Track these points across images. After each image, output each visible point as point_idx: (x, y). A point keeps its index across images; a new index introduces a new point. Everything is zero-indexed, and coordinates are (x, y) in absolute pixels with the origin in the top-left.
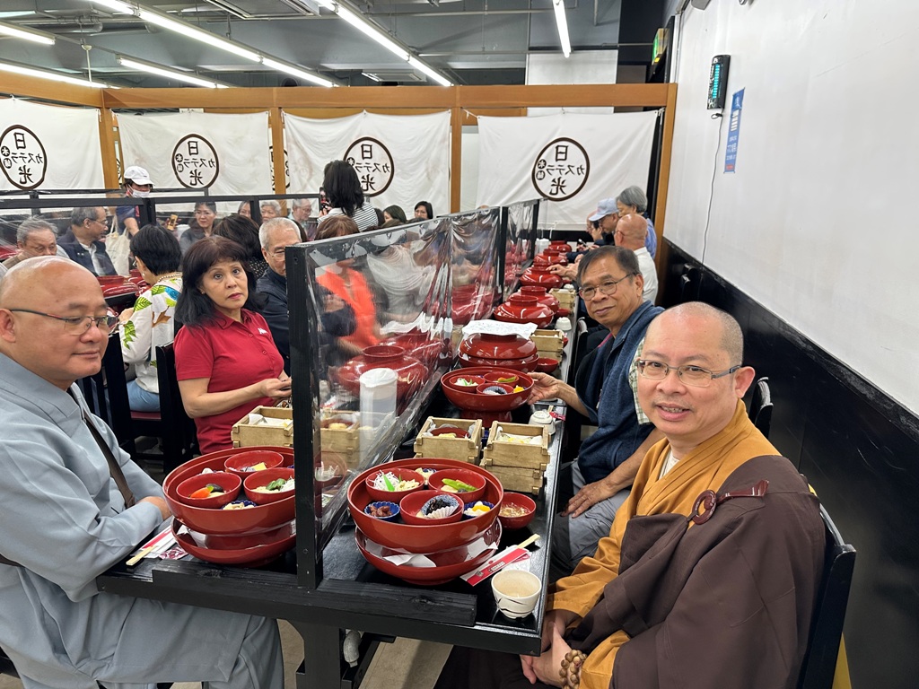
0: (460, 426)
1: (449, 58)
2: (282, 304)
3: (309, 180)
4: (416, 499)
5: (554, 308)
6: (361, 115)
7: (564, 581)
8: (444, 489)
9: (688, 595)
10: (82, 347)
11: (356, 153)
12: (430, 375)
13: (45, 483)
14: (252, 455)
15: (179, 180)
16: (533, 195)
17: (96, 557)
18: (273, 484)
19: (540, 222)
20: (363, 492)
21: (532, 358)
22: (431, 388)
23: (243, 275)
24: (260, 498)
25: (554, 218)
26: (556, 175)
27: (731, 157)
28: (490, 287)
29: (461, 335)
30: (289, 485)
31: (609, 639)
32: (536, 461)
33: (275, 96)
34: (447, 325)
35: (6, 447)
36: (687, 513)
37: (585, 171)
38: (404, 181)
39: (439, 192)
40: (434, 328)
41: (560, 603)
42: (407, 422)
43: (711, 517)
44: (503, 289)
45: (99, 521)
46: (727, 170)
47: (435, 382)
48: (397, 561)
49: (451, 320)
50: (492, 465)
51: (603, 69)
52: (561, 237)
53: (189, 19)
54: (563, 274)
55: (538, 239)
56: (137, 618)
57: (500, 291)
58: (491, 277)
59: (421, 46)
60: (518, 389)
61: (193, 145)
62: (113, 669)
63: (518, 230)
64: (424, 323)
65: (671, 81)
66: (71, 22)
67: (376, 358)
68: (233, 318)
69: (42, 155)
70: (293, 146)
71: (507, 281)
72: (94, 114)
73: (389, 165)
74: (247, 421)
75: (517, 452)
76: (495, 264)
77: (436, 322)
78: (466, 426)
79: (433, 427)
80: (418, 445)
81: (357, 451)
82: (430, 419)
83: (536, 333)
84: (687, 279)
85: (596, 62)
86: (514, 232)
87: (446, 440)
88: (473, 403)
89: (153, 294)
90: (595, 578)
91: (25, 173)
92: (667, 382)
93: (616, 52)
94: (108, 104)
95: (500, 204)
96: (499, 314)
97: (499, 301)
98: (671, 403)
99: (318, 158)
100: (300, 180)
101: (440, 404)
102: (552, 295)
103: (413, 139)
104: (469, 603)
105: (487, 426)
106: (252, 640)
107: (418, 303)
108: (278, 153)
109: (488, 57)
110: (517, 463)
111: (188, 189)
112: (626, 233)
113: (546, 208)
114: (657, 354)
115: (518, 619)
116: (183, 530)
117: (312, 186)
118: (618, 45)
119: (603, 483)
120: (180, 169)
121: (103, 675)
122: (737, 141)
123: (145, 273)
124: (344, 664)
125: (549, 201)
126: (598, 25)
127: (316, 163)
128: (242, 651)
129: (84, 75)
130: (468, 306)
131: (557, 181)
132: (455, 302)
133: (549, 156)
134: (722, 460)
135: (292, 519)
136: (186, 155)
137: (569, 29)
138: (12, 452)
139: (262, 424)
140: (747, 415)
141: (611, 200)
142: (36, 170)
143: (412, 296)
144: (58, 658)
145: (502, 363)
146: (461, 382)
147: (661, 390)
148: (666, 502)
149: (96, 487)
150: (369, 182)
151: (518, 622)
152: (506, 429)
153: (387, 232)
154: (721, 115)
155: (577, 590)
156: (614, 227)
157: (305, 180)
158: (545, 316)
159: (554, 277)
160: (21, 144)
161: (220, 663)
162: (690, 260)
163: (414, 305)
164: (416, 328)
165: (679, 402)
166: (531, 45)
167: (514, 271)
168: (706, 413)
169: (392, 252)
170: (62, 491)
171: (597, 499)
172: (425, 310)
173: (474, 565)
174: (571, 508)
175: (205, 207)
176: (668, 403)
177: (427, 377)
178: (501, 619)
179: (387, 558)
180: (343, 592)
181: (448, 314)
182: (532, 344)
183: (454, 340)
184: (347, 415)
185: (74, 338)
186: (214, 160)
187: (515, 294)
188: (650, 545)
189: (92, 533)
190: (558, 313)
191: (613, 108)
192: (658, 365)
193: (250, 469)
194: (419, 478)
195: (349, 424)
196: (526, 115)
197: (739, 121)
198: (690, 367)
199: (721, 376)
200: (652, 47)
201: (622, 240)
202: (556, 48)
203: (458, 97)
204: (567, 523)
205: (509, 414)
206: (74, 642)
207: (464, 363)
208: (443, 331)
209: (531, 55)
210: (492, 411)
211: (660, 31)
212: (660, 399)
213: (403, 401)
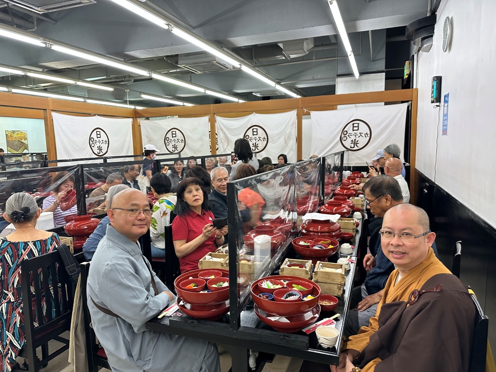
0: (301, 263)
1: (295, 84)
2: (219, 205)
3: (227, 146)
4: (281, 292)
5: (352, 207)
6: (253, 115)
7: (353, 337)
8: (294, 289)
9: (406, 338)
10: (137, 222)
11: (250, 133)
12: (286, 239)
13: (129, 280)
14: (209, 272)
15: (167, 149)
16: (341, 148)
17: (147, 313)
18: (219, 284)
19: (345, 162)
20: (257, 289)
21: (338, 232)
22: (287, 246)
23: (201, 191)
24: (214, 289)
25: (353, 160)
26: (353, 138)
27: (445, 127)
28: (317, 197)
29: (302, 220)
30: (226, 284)
31: (372, 361)
32: (339, 280)
33: (212, 108)
34: (294, 215)
35: (116, 265)
36: (406, 300)
37: (369, 135)
38: (273, 145)
39: (291, 149)
40: (288, 217)
41: (350, 346)
42: (276, 260)
43: (416, 302)
44: (324, 197)
45: (148, 298)
46: (443, 134)
47: (288, 243)
48: (273, 319)
49: (296, 213)
50: (317, 282)
51: (378, 83)
52: (358, 170)
53: (173, 75)
54: (357, 189)
55: (344, 171)
56: (160, 343)
57: (322, 199)
58: (318, 192)
59: (281, 78)
60: (331, 247)
61: (174, 133)
62: (150, 366)
63: (332, 167)
64: (283, 214)
65: (414, 87)
66: (121, 80)
67: (260, 231)
68: (197, 212)
69: (107, 140)
70: (220, 131)
71: (326, 194)
72: (131, 120)
73: (266, 137)
74: (205, 259)
75: (329, 276)
76: (319, 184)
77: (289, 214)
78: (304, 263)
79: (288, 263)
80: (281, 271)
81: (253, 273)
82: (287, 259)
83: (339, 219)
84: (426, 191)
85: (373, 80)
86: (329, 169)
87: (294, 269)
88: (308, 253)
89: (160, 203)
90: (367, 335)
91: (100, 149)
92: (394, 241)
93: (384, 74)
94: (136, 115)
95: (321, 156)
96: (322, 210)
97: (322, 203)
98: (397, 250)
99: (231, 136)
100: (223, 147)
101: (292, 253)
102: (352, 200)
103: (277, 125)
104: (306, 339)
105: (314, 263)
106: (208, 359)
107: (280, 204)
108: (213, 135)
109: (316, 81)
110: (329, 281)
111: (171, 153)
112: (390, 168)
113: (348, 155)
114: (389, 228)
115: (328, 348)
116: (181, 303)
117: (229, 150)
118: (385, 70)
119: (376, 295)
120: (168, 144)
121: (146, 368)
122: (447, 119)
123: (155, 194)
124: (249, 369)
125: (350, 151)
126: (373, 61)
127: (231, 139)
128: (204, 364)
129: (125, 102)
130: (305, 206)
131: (354, 141)
132: (298, 204)
133: (349, 128)
134: (421, 277)
135: (227, 300)
136: (171, 138)
137: (357, 65)
138: (118, 267)
139: (211, 260)
140: (434, 254)
141: (382, 150)
142: (104, 147)
143: (277, 202)
144: (129, 358)
145: (323, 234)
146: (302, 243)
147: (392, 244)
148: (397, 296)
149: (146, 284)
150: (256, 146)
151: (328, 349)
152: (324, 265)
153: (266, 174)
154: (439, 106)
155: (358, 341)
156: (384, 164)
157: (225, 147)
158: (346, 211)
159: (353, 191)
160: (99, 136)
161: (194, 368)
162: (428, 180)
163: (278, 206)
164: (279, 216)
165: (401, 249)
166: (338, 74)
167: (330, 188)
168: (415, 254)
169: (269, 182)
170: (134, 284)
171: (373, 303)
172: (283, 208)
173: (308, 324)
174: (359, 307)
175: (179, 162)
176: (396, 250)
177: (285, 240)
178: (320, 348)
179: (268, 318)
180: (250, 332)
181: (295, 210)
182: (338, 225)
183: (298, 223)
184: (248, 257)
185: (134, 218)
186: (183, 139)
187: (331, 200)
188: (390, 317)
189: (146, 302)
190: (354, 209)
191: (384, 103)
192: (390, 233)
193: (209, 278)
194: (282, 284)
195: (249, 261)
196: (336, 109)
197: (447, 109)
198: (405, 233)
199: (419, 237)
200: (404, 70)
201: (388, 171)
202: (350, 74)
203: (300, 103)
204: (357, 314)
205: (326, 259)
206: (135, 352)
207: (303, 234)
208: (292, 219)
209: (338, 79)
210: (317, 257)
211: (407, 62)
212: (392, 249)
213: (274, 251)
